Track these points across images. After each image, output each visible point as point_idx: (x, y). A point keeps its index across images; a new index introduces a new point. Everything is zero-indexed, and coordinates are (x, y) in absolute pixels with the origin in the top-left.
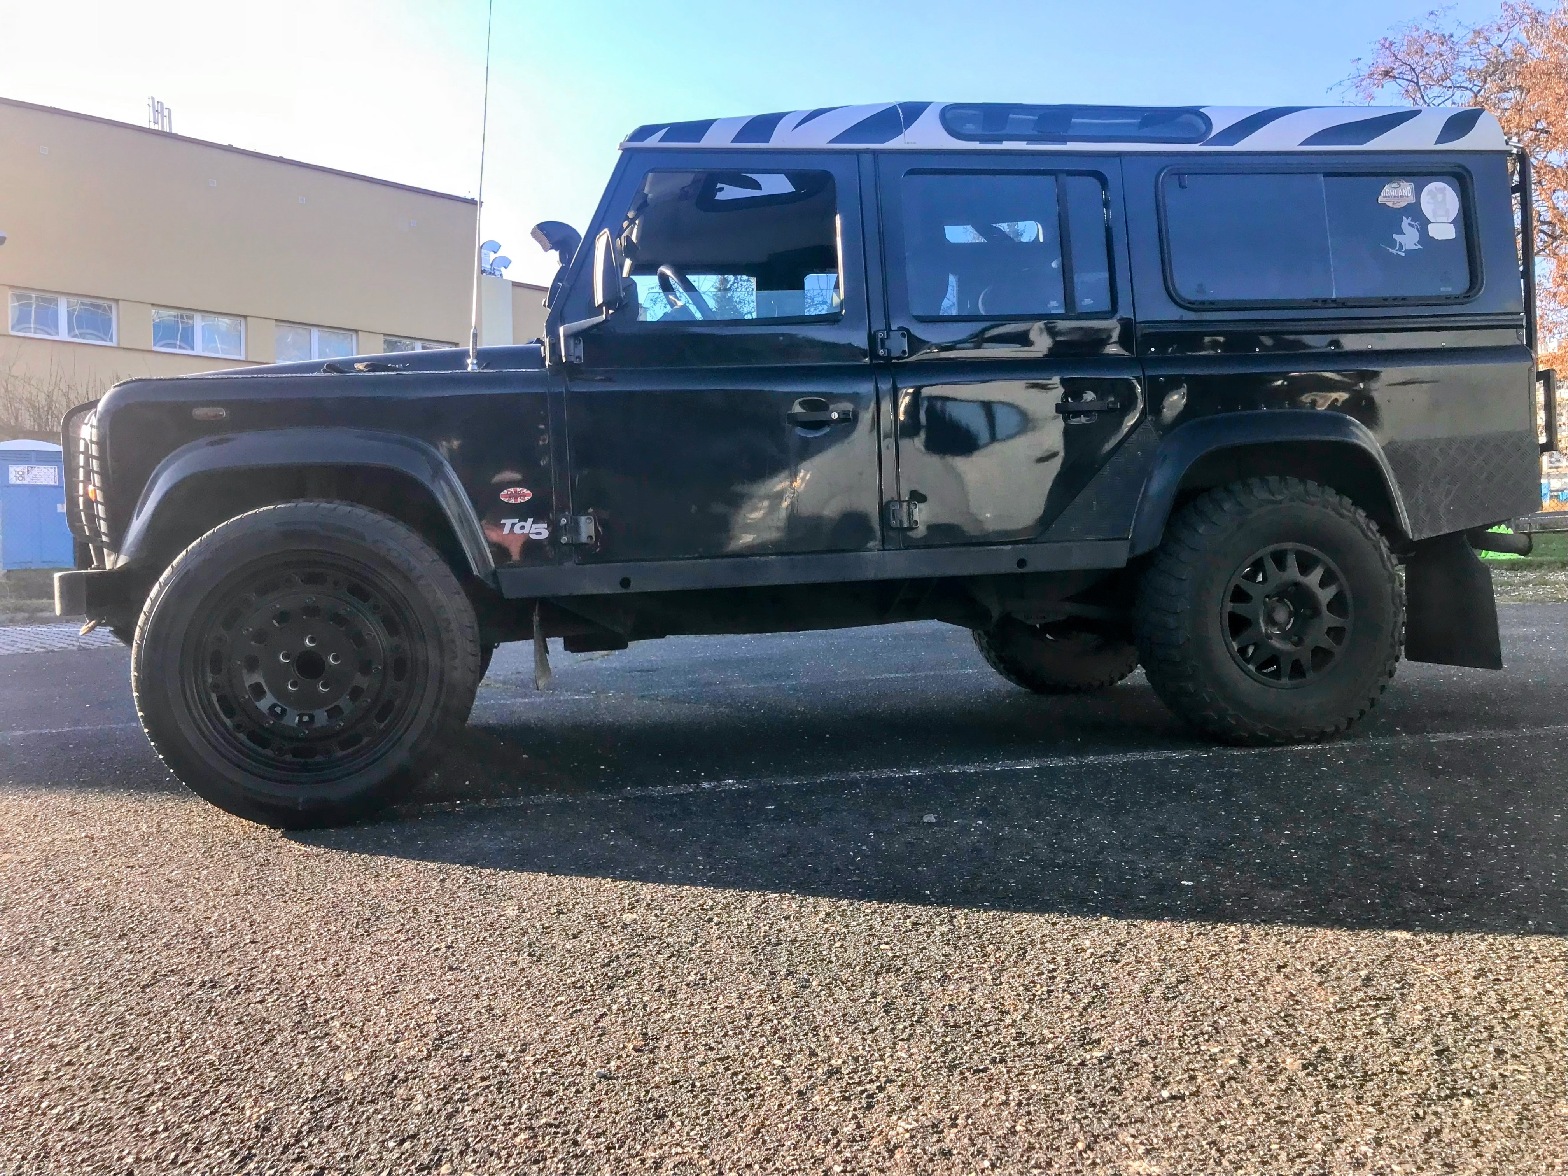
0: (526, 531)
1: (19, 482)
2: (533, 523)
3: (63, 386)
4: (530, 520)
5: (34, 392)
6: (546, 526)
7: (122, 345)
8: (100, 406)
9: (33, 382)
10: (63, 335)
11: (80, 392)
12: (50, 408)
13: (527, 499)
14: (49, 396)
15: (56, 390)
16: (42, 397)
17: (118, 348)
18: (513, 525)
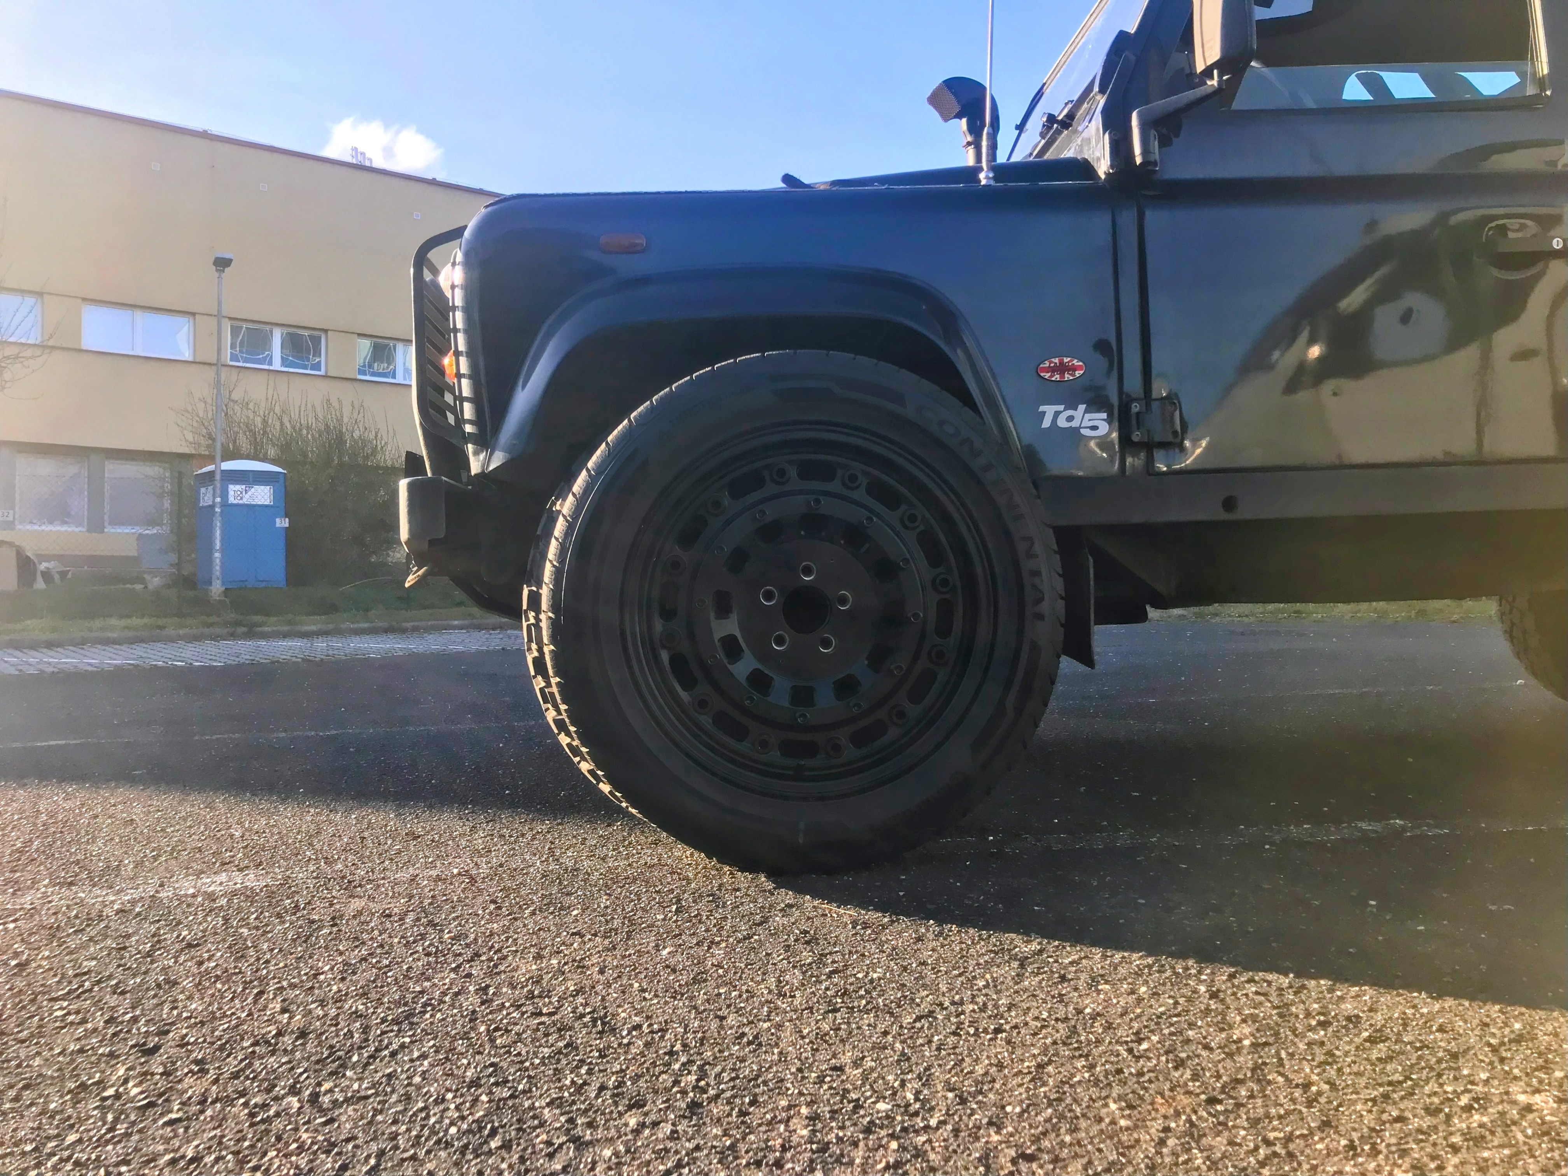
0: (1075, 424)
1: (236, 502)
2: (1086, 412)
3: (278, 410)
4: (1082, 407)
5: (251, 415)
6: (1104, 415)
7: (329, 374)
8: (467, 234)
9: (251, 406)
10: (277, 365)
11: (293, 416)
12: (265, 432)
13: (1078, 373)
14: (265, 422)
15: (271, 414)
16: (258, 420)
17: (326, 376)
18: (1057, 414)
